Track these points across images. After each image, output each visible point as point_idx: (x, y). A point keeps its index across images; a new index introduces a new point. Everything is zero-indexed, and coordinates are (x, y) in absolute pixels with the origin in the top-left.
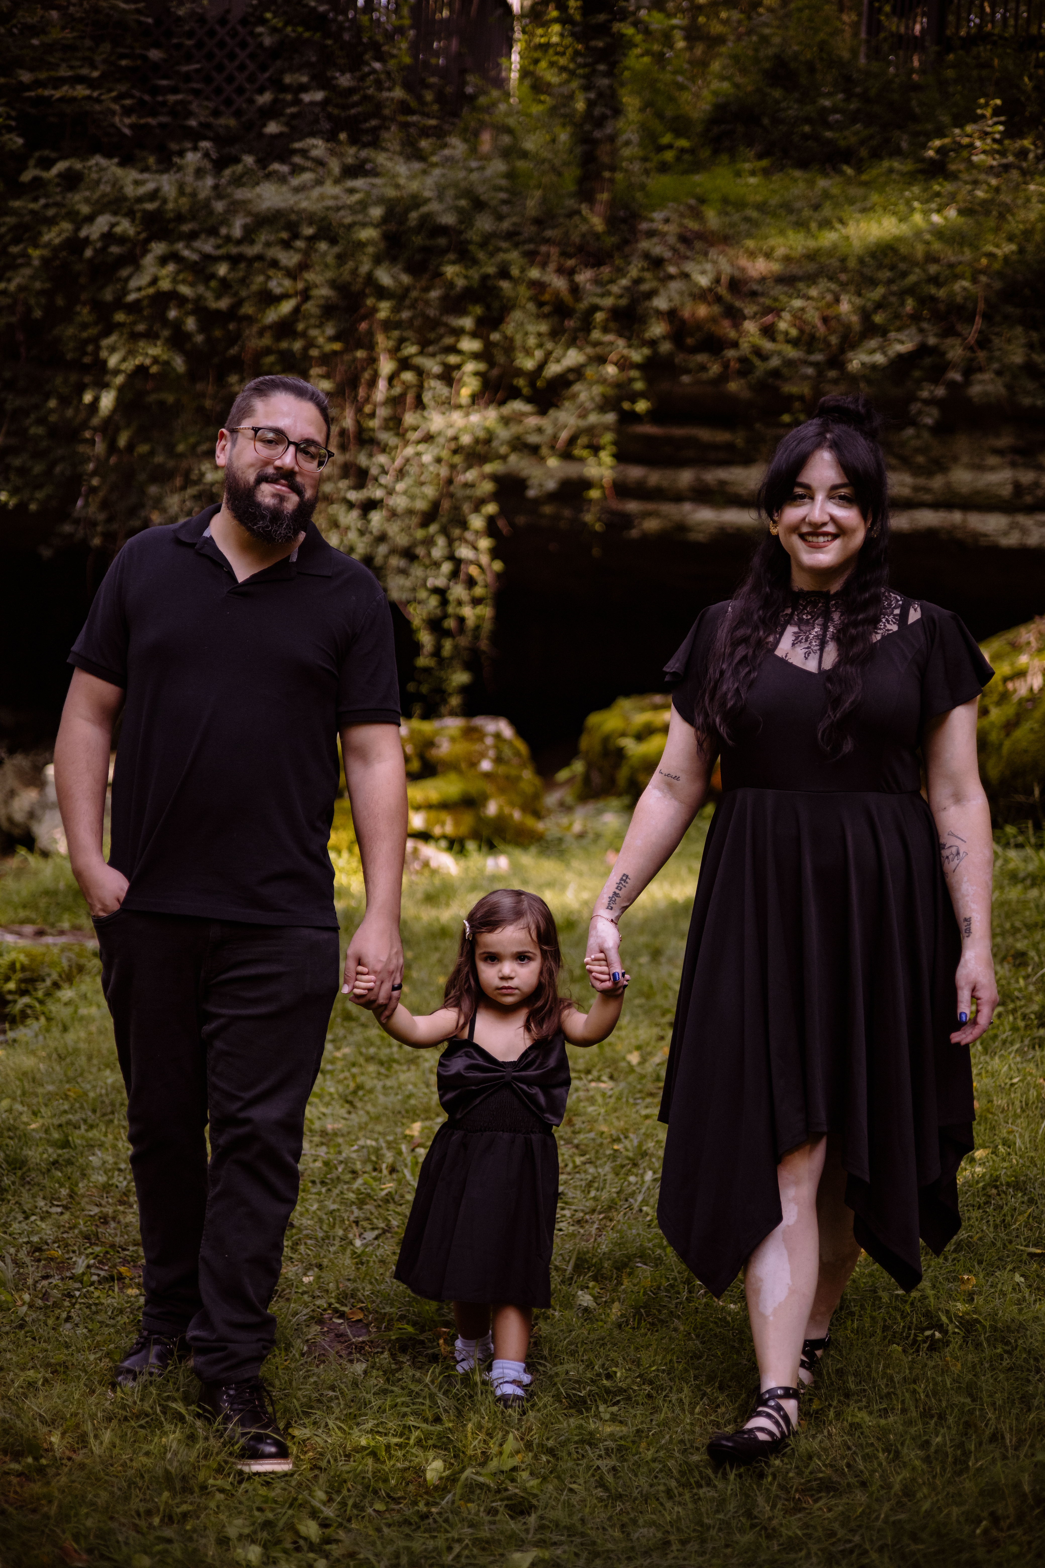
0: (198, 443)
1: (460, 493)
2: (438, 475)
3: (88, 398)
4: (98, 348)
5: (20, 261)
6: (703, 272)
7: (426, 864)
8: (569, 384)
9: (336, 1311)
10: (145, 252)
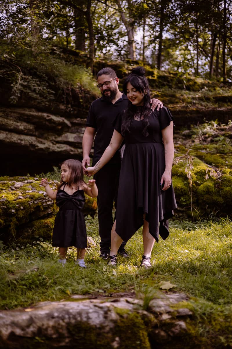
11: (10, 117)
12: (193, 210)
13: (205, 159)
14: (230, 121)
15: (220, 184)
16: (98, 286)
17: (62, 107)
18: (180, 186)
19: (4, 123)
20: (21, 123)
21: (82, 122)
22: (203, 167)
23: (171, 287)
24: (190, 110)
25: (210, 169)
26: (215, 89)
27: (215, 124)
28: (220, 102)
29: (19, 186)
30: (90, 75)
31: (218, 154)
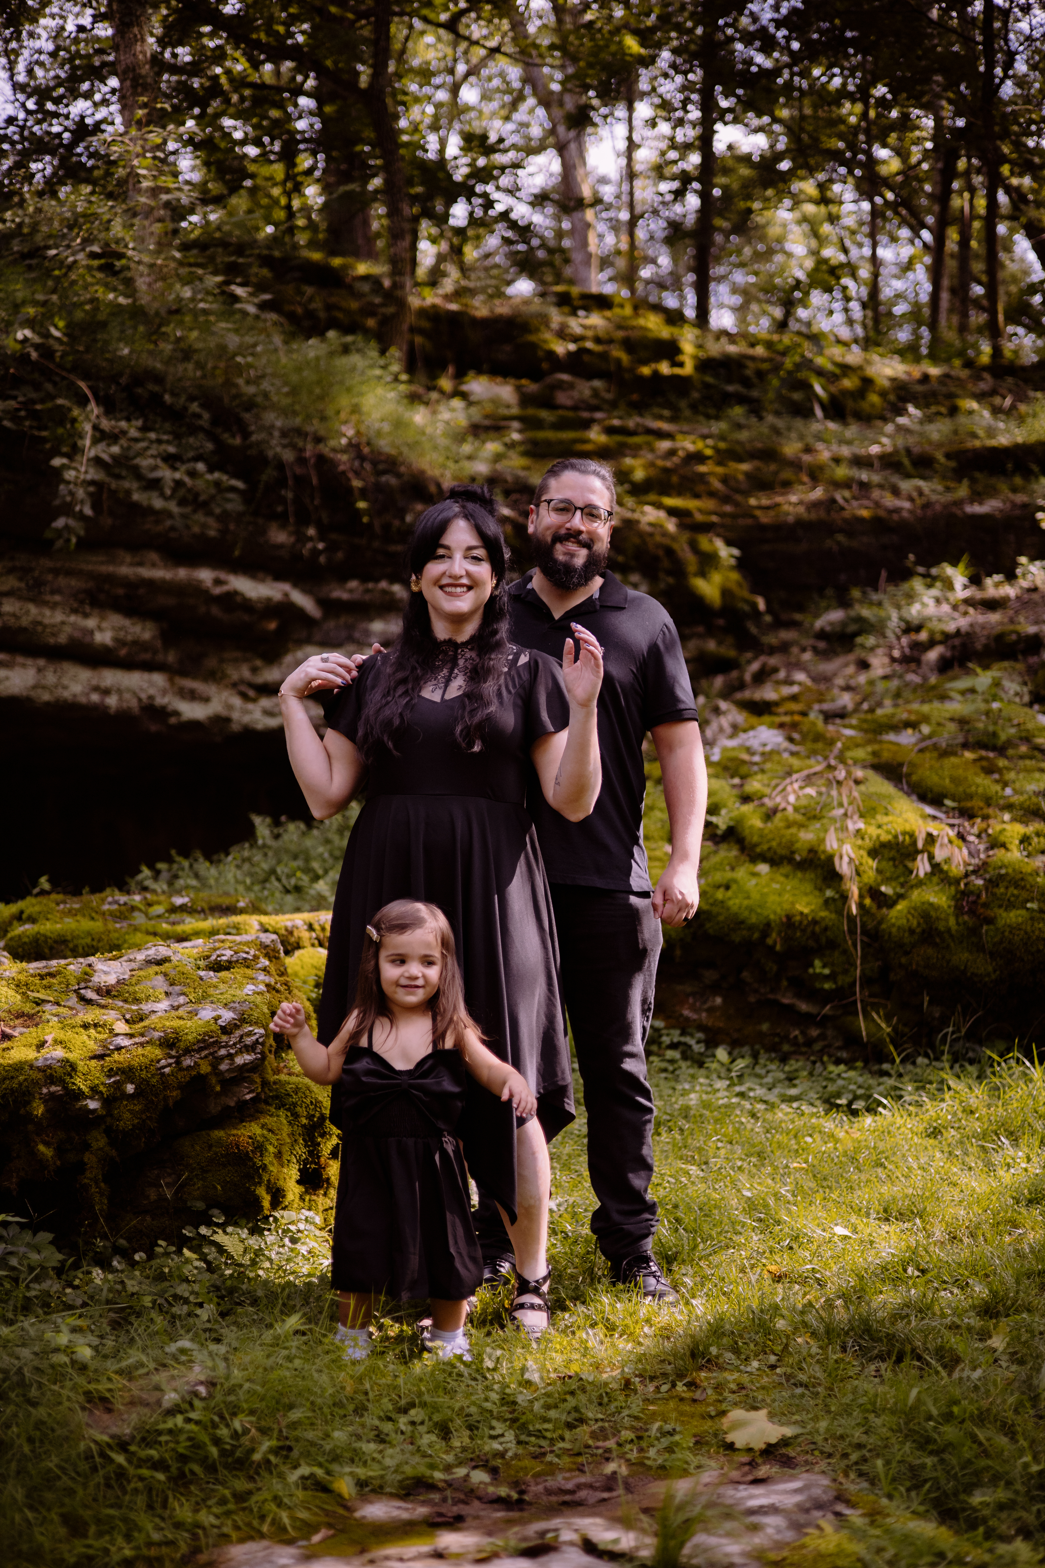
11: (53, 592)
12: (867, 1015)
13: (914, 778)
14: (1023, 560)
15: (979, 896)
16: (467, 1440)
17: (280, 537)
18: (806, 911)
19: (25, 622)
20: (103, 618)
21: (367, 597)
22: (906, 821)
23: (773, 1441)
24: (845, 520)
25: (933, 828)
26: (954, 411)
27: (958, 576)
28: (978, 475)
29: (111, 980)
30: (396, 379)
31: (969, 755)
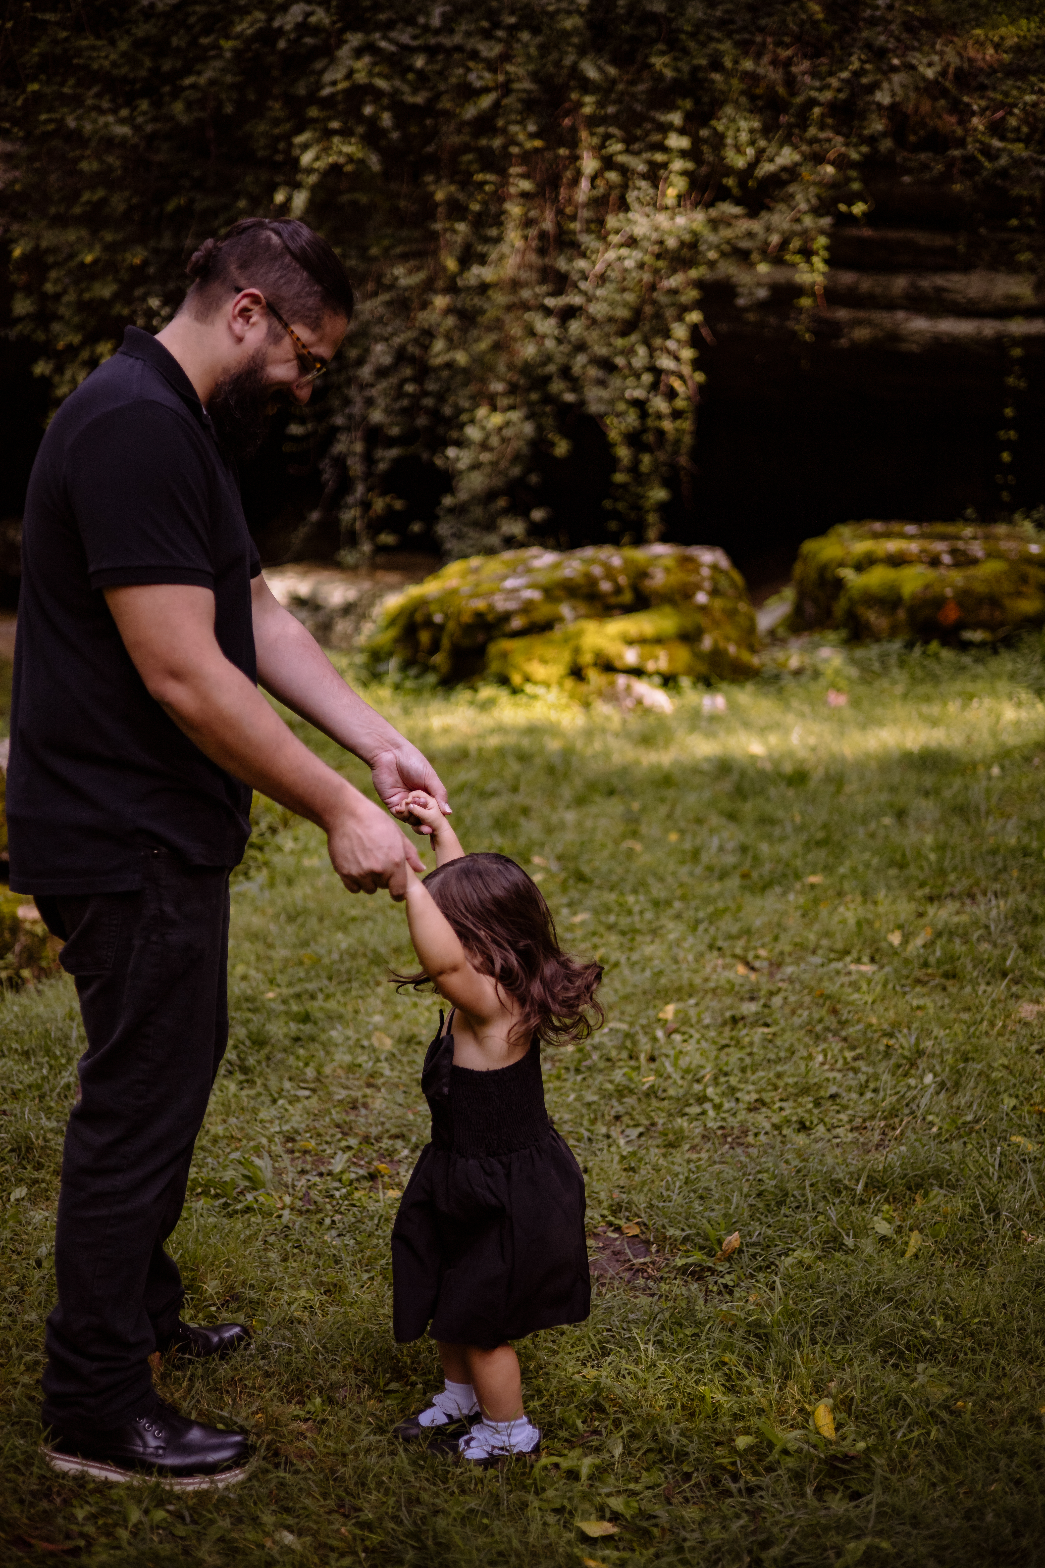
0: (393, 246)
1: (663, 299)
2: (641, 281)
3: (279, 197)
4: (291, 145)
5: (212, 53)
6: (930, 65)
7: (639, 702)
8: (783, 184)
9: (610, 1224)
10: (341, 43)
